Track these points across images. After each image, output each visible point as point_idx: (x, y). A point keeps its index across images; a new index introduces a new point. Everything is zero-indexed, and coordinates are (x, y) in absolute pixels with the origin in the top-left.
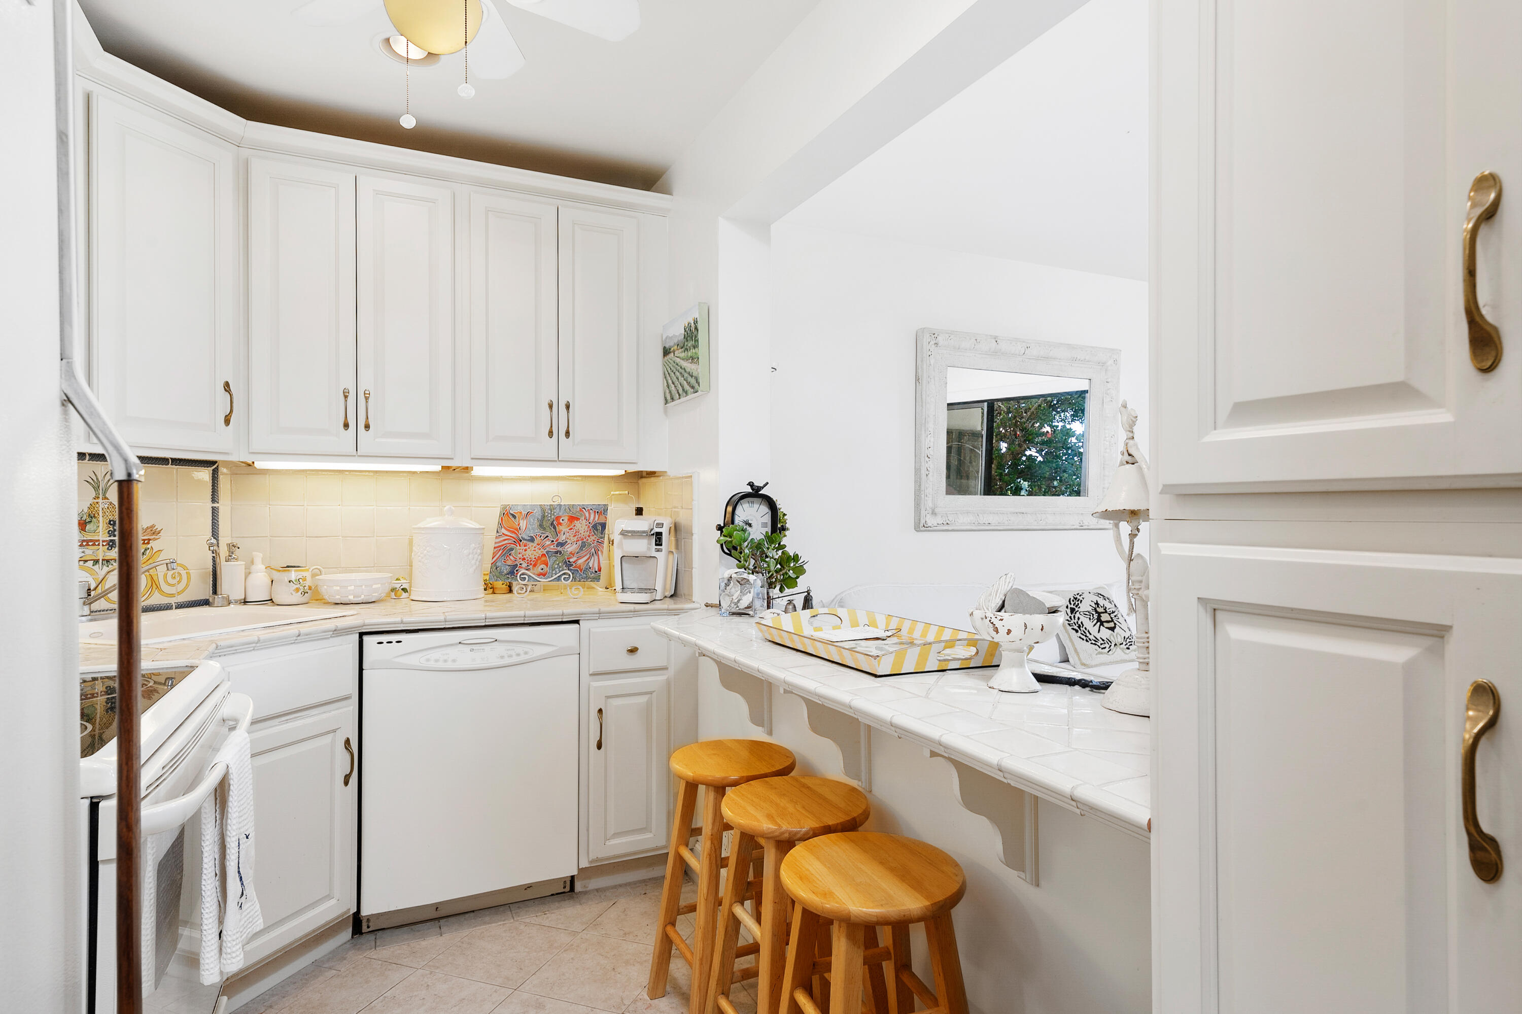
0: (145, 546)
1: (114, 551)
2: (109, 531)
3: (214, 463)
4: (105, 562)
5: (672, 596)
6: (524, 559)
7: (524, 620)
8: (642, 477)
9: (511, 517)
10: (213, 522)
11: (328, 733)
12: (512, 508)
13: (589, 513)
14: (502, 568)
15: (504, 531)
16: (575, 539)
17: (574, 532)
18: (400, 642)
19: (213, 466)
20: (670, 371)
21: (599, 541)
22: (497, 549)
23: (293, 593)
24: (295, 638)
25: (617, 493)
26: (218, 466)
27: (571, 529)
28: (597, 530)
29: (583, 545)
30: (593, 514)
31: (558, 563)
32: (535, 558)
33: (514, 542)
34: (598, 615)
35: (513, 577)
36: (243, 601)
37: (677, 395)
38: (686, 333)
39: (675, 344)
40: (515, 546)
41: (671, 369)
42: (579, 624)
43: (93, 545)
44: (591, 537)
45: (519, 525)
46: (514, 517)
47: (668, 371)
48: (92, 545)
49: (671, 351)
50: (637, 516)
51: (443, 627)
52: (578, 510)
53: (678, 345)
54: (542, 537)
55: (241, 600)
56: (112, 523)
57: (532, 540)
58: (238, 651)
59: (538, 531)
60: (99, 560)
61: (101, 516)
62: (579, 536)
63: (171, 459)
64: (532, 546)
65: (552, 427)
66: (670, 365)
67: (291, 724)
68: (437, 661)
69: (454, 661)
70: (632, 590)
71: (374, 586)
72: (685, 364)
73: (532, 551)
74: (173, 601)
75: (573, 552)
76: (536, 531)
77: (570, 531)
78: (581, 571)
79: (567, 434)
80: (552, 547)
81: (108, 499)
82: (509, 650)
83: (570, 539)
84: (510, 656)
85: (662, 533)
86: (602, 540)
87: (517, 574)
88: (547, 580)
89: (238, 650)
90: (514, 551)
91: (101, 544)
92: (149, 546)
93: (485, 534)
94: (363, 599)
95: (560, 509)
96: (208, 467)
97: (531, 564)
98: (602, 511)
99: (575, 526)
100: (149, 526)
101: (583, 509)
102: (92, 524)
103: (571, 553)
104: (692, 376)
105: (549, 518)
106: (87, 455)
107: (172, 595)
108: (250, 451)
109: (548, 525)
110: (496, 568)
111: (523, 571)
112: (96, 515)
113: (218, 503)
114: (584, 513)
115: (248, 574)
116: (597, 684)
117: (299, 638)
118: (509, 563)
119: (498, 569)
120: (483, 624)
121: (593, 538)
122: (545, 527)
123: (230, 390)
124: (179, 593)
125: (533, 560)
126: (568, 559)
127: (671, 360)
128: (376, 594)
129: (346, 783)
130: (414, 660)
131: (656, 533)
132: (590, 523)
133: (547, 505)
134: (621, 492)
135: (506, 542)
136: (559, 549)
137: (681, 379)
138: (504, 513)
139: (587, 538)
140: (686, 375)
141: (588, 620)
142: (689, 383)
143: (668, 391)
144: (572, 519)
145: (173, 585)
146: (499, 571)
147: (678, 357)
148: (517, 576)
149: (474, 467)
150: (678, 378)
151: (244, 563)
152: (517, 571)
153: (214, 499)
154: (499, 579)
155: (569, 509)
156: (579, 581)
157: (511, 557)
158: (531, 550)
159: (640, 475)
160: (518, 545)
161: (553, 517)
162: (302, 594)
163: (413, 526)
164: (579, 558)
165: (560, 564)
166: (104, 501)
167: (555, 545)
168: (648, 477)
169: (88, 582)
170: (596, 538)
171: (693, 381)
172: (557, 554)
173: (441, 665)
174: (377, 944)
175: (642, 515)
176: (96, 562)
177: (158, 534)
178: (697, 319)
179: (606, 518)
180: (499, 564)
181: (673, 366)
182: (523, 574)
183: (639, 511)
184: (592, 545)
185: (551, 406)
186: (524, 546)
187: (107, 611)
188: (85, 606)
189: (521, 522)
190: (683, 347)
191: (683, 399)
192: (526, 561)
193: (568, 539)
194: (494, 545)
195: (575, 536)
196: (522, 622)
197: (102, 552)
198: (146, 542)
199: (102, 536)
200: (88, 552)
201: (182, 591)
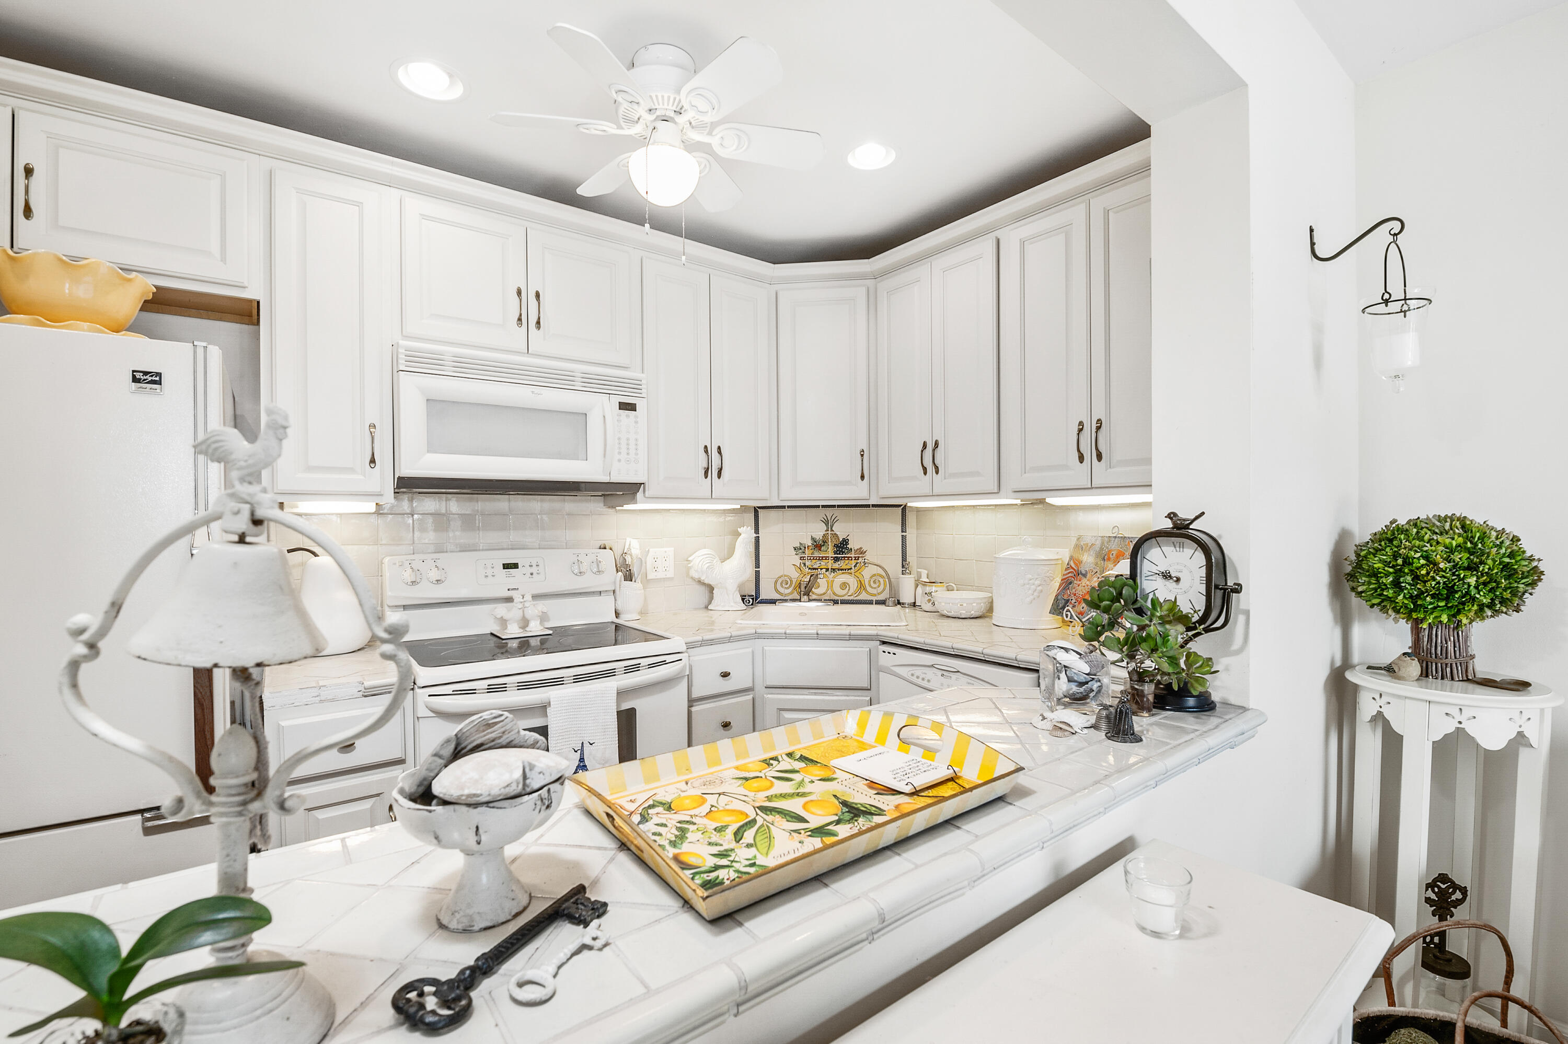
0: (856, 561)
1: (837, 564)
2: (834, 551)
3: (903, 506)
4: (832, 570)
6: (1075, 595)
9: (1081, 548)
10: (902, 545)
12: (1083, 539)
15: (1071, 563)
19: (903, 508)
22: (1062, 581)
23: (927, 604)
26: (906, 508)
36: (913, 604)
43: (826, 559)
45: (1082, 557)
51: (925, 648)
52: (1127, 543)
54: (1092, 572)
55: (911, 603)
56: (836, 545)
57: (1086, 574)
60: (829, 569)
61: (830, 542)
64: (1084, 581)
68: (918, 677)
74: (874, 599)
79: (1099, 457)
81: (833, 532)
87: (1064, 610)
91: (830, 559)
92: (859, 561)
96: (898, 509)
100: (858, 548)
102: (825, 547)
107: (874, 595)
109: (1101, 559)
110: (1056, 601)
111: (1069, 607)
112: (827, 541)
113: (906, 533)
118: (1065, 597)
122: (1098, 561)
123: (864, 455)
124: (879, 594)
125: (1080, 596)
128: (964, 612)
133: (1106, 537)
135: (1070, 575)
138: (1078, 544)
145: (875, 588)
146: (1057, 604)
151: (915, 576)
153: (903, 531)
155: (1121, 542)
161: (1107, 549)
162: (932, 604)
166: (831, 533)
176: (827, 570)
177: (864, 553)
182: (1067, 611)
185: (1081, 428)
189: (1086, 554)
194: (1062, 577)
197: (830, 564)
198: (857, 558)
199: (831, 554)
200: (822, 563)
201: (882, 592)
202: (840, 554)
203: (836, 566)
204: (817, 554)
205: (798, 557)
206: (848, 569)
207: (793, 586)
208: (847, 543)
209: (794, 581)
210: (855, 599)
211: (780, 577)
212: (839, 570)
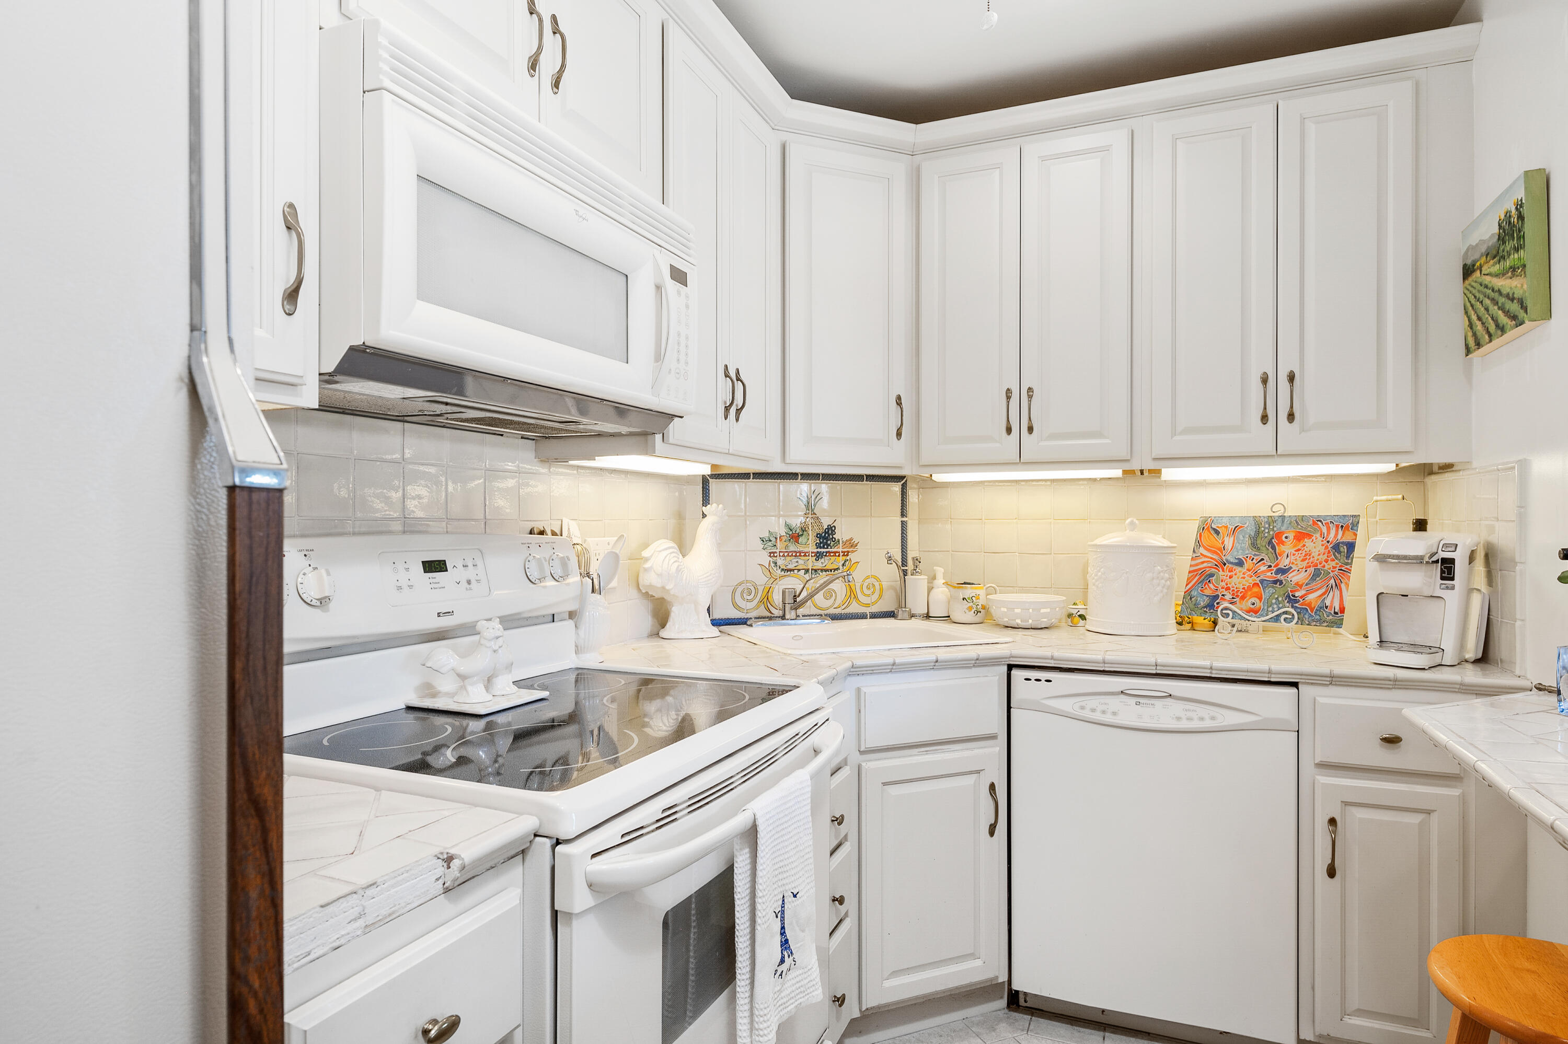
0: (844, 558)
1: (820, 562)
2: (816, 544)
3: (902, 478)
4: (813, 571)
5: (1477, 661)
6: (1228, 589)
7: (1211, 673)
8: (1431, 473)
9: (1212, 532)
10: (902, 536)
11: (971, 773)
12: (1215, 520)
13: (1329, 529)
14: (1199, 599)
15: (1202, 550)
16: (1305, 564)
17: (1304, 554)
18: (1050, 681)
19: (902, 480)
20: (1473, 301)
21: (1343, 568)
22: (1192, 574)
23: (967, 611)
24: (933, 664)
25: (1384, 498)
26: (906, 481)
27: (1299, 550)
28: (1340, 552)
29: (1317, 574)
30: (1334, 529)
31: (1276, 596)
32: (1244, 588)
33: (1216, 565)
34: (1328, 679)
35: (1212, 611)
36: (925, 616)
37: (1487, 337)
38: (1501, 231)
39: (1482, 255)
40: (1217, 571)
41: (1475, 297)
42: (1298, 689)
44: (1329, 562)
45: (1223, 543)
46: (1217, 532)
47: (1470, 302)
48: (804, 556)
49: (1476, 267)
50: (1415, 532)
51: (1102, 669)
52: (1311, 522)
53: (1487, 256)
54: (1254, 561)
55: (924, 614)
56: (819, 536)
57: (1240, 563)
58: (874, 672)
59: (1250, 552)
60: (809, 569)
61: (810, 530)
62: (1311, 560)
63: (866, 475)
64: (1240, 572)
65: (1265, 408)
66: (1474, 291)
67: (931, 756)
68: (1093, 710)
69: (1114, 714)
70: (1400, 647)
71: (1043, 611)
72: (1498, 283)
73: (1240, 579)
74: (868, 611)
75: (1300, 583)
76: (1247, 552)
77: (1297, 553)
78: (1312, 610)
79: (1291, 417)
80: (1269, 574)
81: (815, 514)
82: (1189, 710)
83: (1297, 564)
84: (1190, 719)
85: (1454, 559)
86: (1348, 567)
87: (1217, 608)
88: (1260, 619)
89: (874, 670)
90: (1215, 577)
91: (810, 555)
92: (848, 558)
93: (1177, 554)
94: (1031, 625)
95: (1283, 522)
96: (897, 482)
97: (1237, 596)
98: (1350, 524)
99: (1304, 545)
100: (847, 539)
101: (1319, 523)
102: (804, 536)
103: (1297, 584)
104: (1512, 300)
105: (1266, 535)
106: (799, 474)
107: (867, 605)
108: (920, 464)
109: (1264, 544)
110: (1191, 598)
111: (1226, 604)
112: (807, 529)
113: (907, 517)
114: (1319, 527)
115: (930, 590)
116: (1325, 779)
117: (937, 664)
118: (1208, 592)
119: (1193, 599)
120: (1154, 672)
121: (1333, 564)
122: (1259, 546)
123: (901, 404)
124: (873, 604)
125: (1241, 590)
126: (1291, 591)
127: (1476, 282)
128: (1045, 620)
129: (992, 833)
130: (1066, 705)
131: (1442, 559)
132: (1328, 542)
133: (1264, 517)
134: (1390, 497)
135: (1205, 565)
136: (1279, 577)
137: (1494, 309)
138: (1204, 528)
139: (1324, 563)
140: (1502, 300)
141: (1312, 684)
142: (1507, 313)
143: (1470, 334)
144: (1301, 537)
145: (868, 596)
146: (1194, 603)
147: (1487, 275)
148: (1217, 611)
149: (1162, 469)
150: (1487, 309)
151: (927, 577)
152: (1218, 603)
153: (903, 514)
154: (1194, 613)
155: (1297, 522)
156: (1308, 625)
157: (1211, 585)
158: (1238, 578)
159: (1427, 470)
160: (1221, 570)
161: (1271, 533)
162: (974, 613)
163: (1089, 543)
164: (1309, 592)
165: (1280, 599)
166: (813, 516)
167: (1273, 572)
168: (1441, 473)
169: (794, 589)
170: (1337, 564)
171: (1514, 307)
172: (1276, 584)
173: (1098, 716)
174: (1031, 1027)
175: (1425, 530)
176: (807, 571)
177: (856, 546)
178: (1521, 200)
179: (1356, 535)
180: (1194, 593)
181: (1479, 291)
182: (1226, 609)
183: (1421, 525)
184: (1332, 574)
185: (1265, 380)
186: (1229, 571)
187: (815, 616)
188: (792, 611)
189: (1226, 539)
190: (1495, 254)
191: (1496, 342)
192: (1231, 591)
193: (1293, 563)
194: (1188, 569)
195: (1303, 560)
196: (1208, 675)
197: (811, 563)
198: (846, 554)
199: (812, 548)
200: (801, 562)
201: (876, 602)
202: (824, 548)
203: (819, 565)
204: (792, 548)
205: (765, 554)
206: (835, 570)
207: (757, 599)
208: (833, 532)
209: (761, 589)
210: (843, 612)
211: (740, 584)
212: (822, 570)
